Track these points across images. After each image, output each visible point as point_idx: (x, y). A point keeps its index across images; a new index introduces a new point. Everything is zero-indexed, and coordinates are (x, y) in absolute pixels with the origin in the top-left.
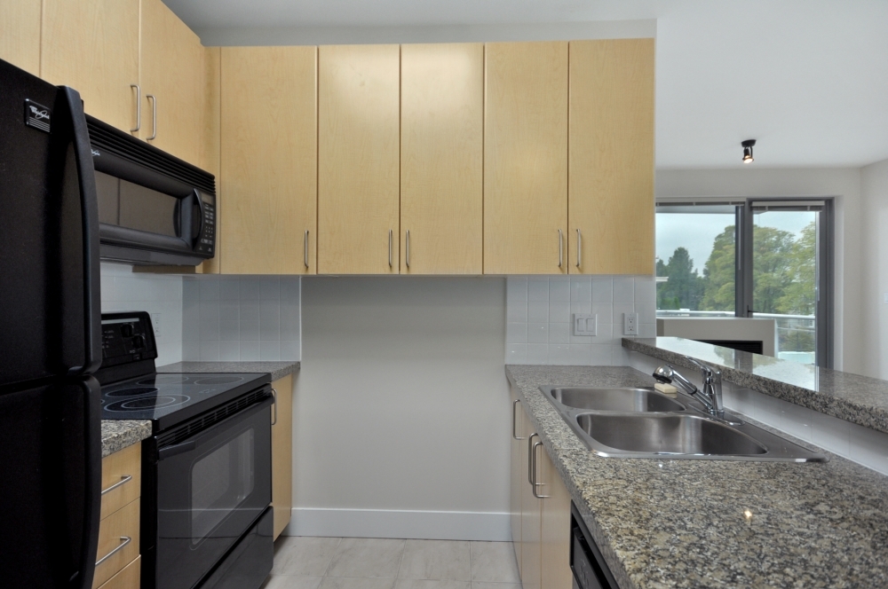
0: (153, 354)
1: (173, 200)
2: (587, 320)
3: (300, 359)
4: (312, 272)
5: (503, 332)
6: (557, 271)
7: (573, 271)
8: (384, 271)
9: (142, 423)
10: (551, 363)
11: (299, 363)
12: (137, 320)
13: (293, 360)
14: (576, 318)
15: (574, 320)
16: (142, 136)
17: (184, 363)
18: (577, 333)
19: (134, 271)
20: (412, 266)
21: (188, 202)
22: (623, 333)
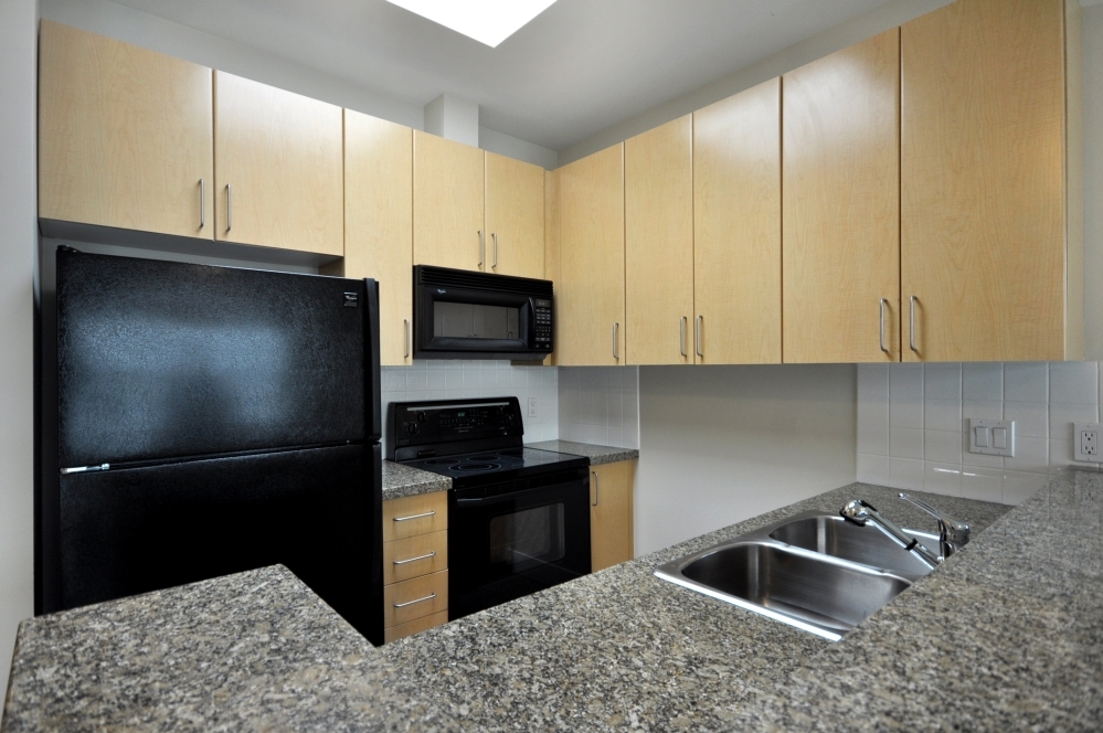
0: (520, 432)
1: (515, 310)
2: (993, 431)
3: (639, 448)
4: (622, 363)
5: (853, 437)
6: (882, 358)
7: (909, 357)
8: (680, 361)
9: (444, 479)
10: (928, 490)
11: (637, 452)
12: (507, 404)
13: (632, 448)
14: (973, 425)
15: (969, 428)
16: (488, 270)
17: (560, 441)
18: (973, 448)
19: (512, 364)
20: (706, 355)
21: (525, 308)
22: (1072, 455)
